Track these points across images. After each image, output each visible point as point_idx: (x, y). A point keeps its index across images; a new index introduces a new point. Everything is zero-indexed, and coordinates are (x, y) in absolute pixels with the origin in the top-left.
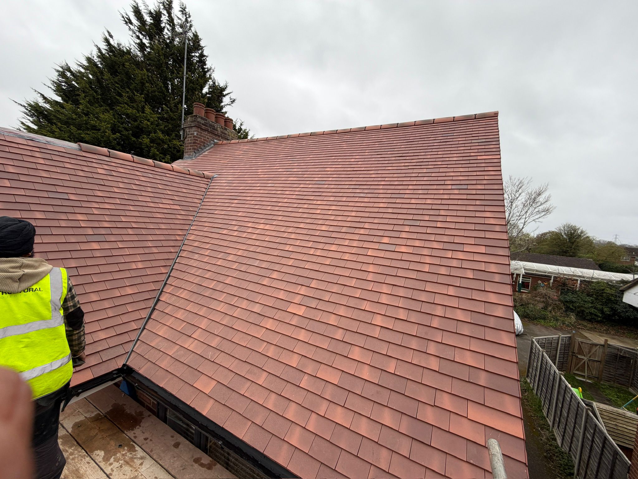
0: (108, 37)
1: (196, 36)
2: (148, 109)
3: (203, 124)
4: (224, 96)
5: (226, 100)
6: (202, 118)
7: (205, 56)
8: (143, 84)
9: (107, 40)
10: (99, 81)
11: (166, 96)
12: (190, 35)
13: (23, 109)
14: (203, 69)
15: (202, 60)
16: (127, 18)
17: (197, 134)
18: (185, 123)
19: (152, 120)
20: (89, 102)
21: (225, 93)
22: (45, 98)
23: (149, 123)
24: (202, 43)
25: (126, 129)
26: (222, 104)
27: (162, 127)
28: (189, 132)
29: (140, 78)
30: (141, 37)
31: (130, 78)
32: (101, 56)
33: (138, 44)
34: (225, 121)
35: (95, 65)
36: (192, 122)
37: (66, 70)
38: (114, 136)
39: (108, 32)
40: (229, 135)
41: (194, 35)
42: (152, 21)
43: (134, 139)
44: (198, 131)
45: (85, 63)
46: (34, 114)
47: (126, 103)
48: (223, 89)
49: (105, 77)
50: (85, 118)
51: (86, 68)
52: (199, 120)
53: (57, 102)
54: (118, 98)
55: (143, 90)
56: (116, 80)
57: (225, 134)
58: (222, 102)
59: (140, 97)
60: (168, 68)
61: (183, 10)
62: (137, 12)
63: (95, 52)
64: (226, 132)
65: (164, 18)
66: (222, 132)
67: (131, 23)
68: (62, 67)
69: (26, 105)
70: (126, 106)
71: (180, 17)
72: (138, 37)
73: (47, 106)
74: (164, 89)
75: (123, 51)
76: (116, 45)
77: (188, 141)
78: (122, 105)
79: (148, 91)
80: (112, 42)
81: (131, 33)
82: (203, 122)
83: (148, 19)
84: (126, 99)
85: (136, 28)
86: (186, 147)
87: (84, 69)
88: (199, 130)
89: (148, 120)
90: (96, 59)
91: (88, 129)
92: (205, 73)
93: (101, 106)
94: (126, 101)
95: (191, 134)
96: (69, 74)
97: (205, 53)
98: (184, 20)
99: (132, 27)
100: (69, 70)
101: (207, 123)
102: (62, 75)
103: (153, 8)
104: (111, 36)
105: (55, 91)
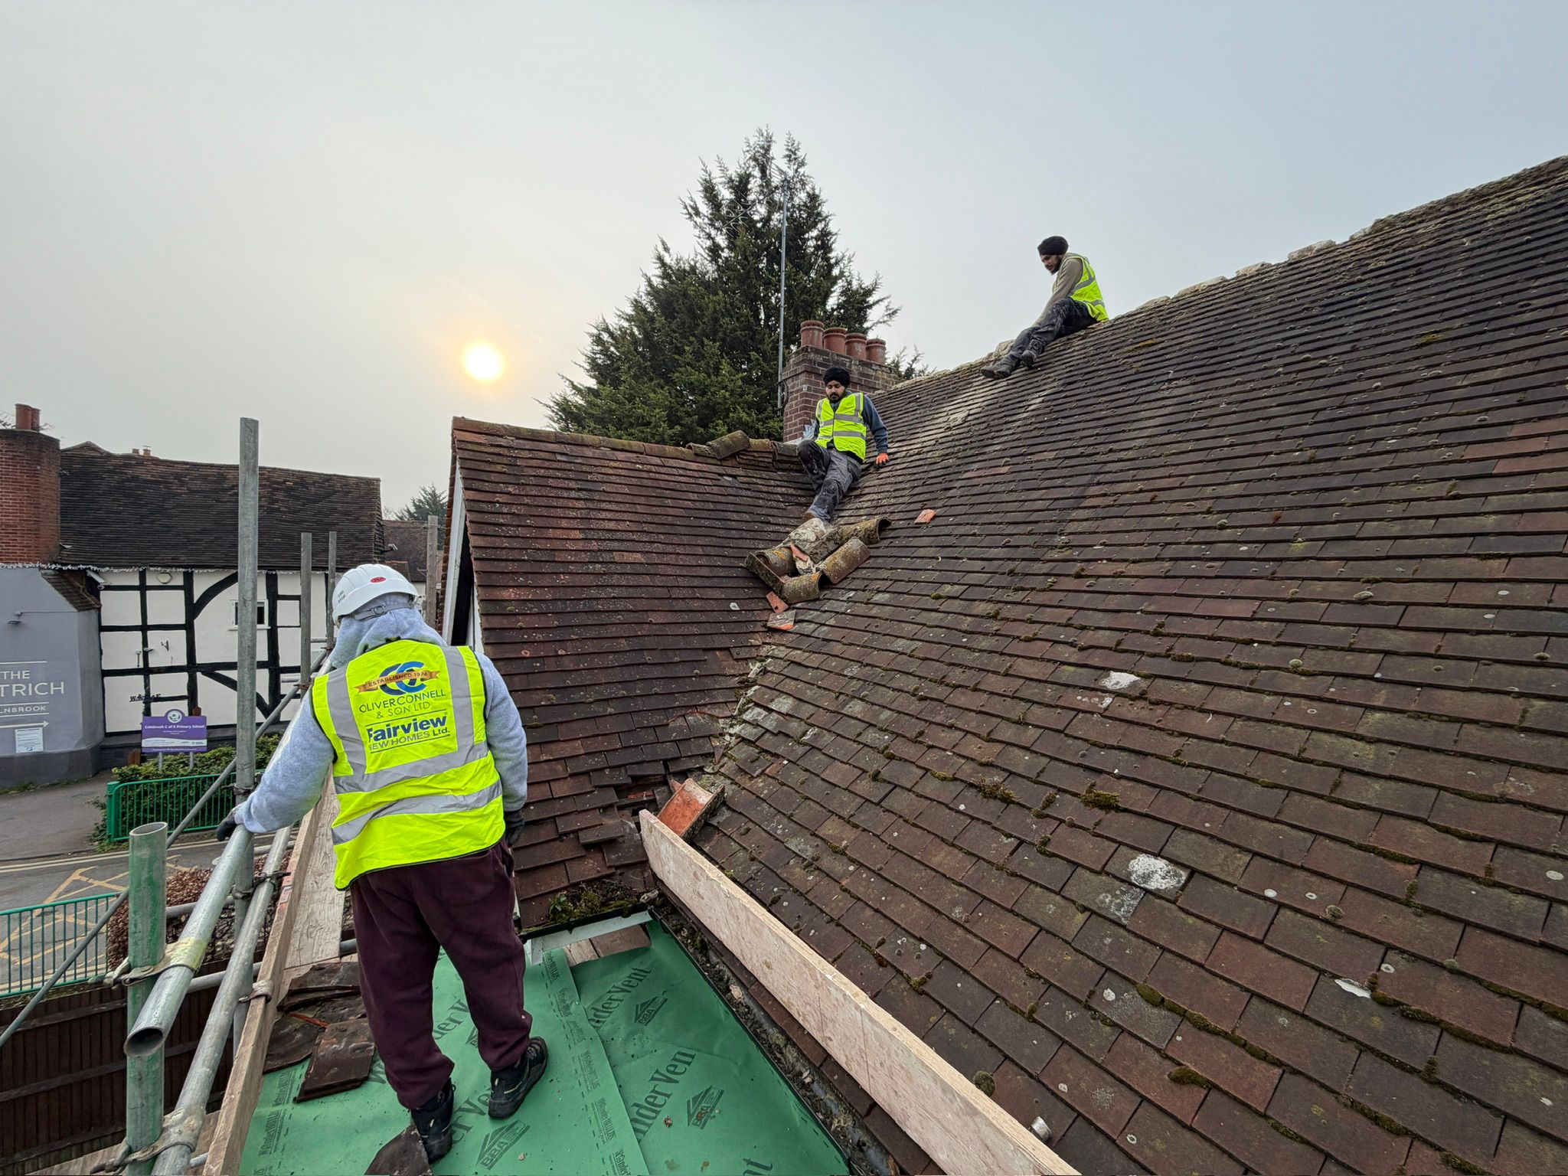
0: (663, 252)
1: (813, 197)
2: (725, 368)
3: (820, 364)
4: (870, 307)
5: (874, 315)
6: (817, 351)
7: (830, 233)
8: (716, 320)
9: (660, 259)
10: (647, 336)
11: (754, 332)
12: (801, 197)
13: (549, 413)
14: (828, 259)
15: (824, 243)
16: (692, 207)
17: (809, 389)
18: (784, 370)
19: (731, 386)
20: (636, 377)
21: (871, 300)
22: (574, 387)
23: (727, 394)
24: (825, 209)
25: (688, 414)
26: (865, 325)
27: (749, 398)
28: (793, 387)
29: (711, 311)
30: (713, 232)
31: (695, 317)
32: (653, 292)
33: (710, 249)
34: (867, 349)
35: (644, 310)
36: (797, 364)
37: (604, 330)
38: (670, 432)
39: (663, 243)
40: (877, 378)
41: (809, 195)
42: (733, 197)
43: (701, 430)
44: (810, 382)
45: (630, 311)
46: (561, 418)
47: (689, 364)
48: (868, 292)
49: (657, 325)
50: (628, 406)
51: (629, 319)
52: (812, 356)
53: (589, 389)
54: (677, 357)
55: (715, 332)
56: (673, 326)
57: (868, 376)
58: (866, 320)
59: (712, 347)
60: (759, 277)
61: (792, 156)
62: (710, 191)
63: (643, 287)
64: (871, 372)
65: (754, 184)
66: (862, 374)
67: (698, 213)
68: (596, 328)
69: (552, 404)
70: (689, 368)
71: (784, 168)
72: (709, 236)
73: (579, 400)
74: (751, 319)
75: (684, 270)
76: (673, 263)
77: (791, 406)
78: (682, 369)
79: (725, 333)
80: (667, 260)
81: (697, 232)
82: (820, 359)
83: (726, 194)
84: (689, 357)
85: (706, 220)
86: (787, 421)
87: (627, 320)
88: (813, 379)
89: (725, 388)
90: (645, 301)
91: (631, 425)
92: (830, 267)
93: (651, 380)
94: (688, 360)
95: (797, 392)
96: (605, 337)
97: (832, 227)
98: (791, 173)
99: (698, 220)
100: (607, 330)
101: (827, 361)
102: (598, 340)
103: (734, 171)
104: (666, 249)
105: (588, 371)
